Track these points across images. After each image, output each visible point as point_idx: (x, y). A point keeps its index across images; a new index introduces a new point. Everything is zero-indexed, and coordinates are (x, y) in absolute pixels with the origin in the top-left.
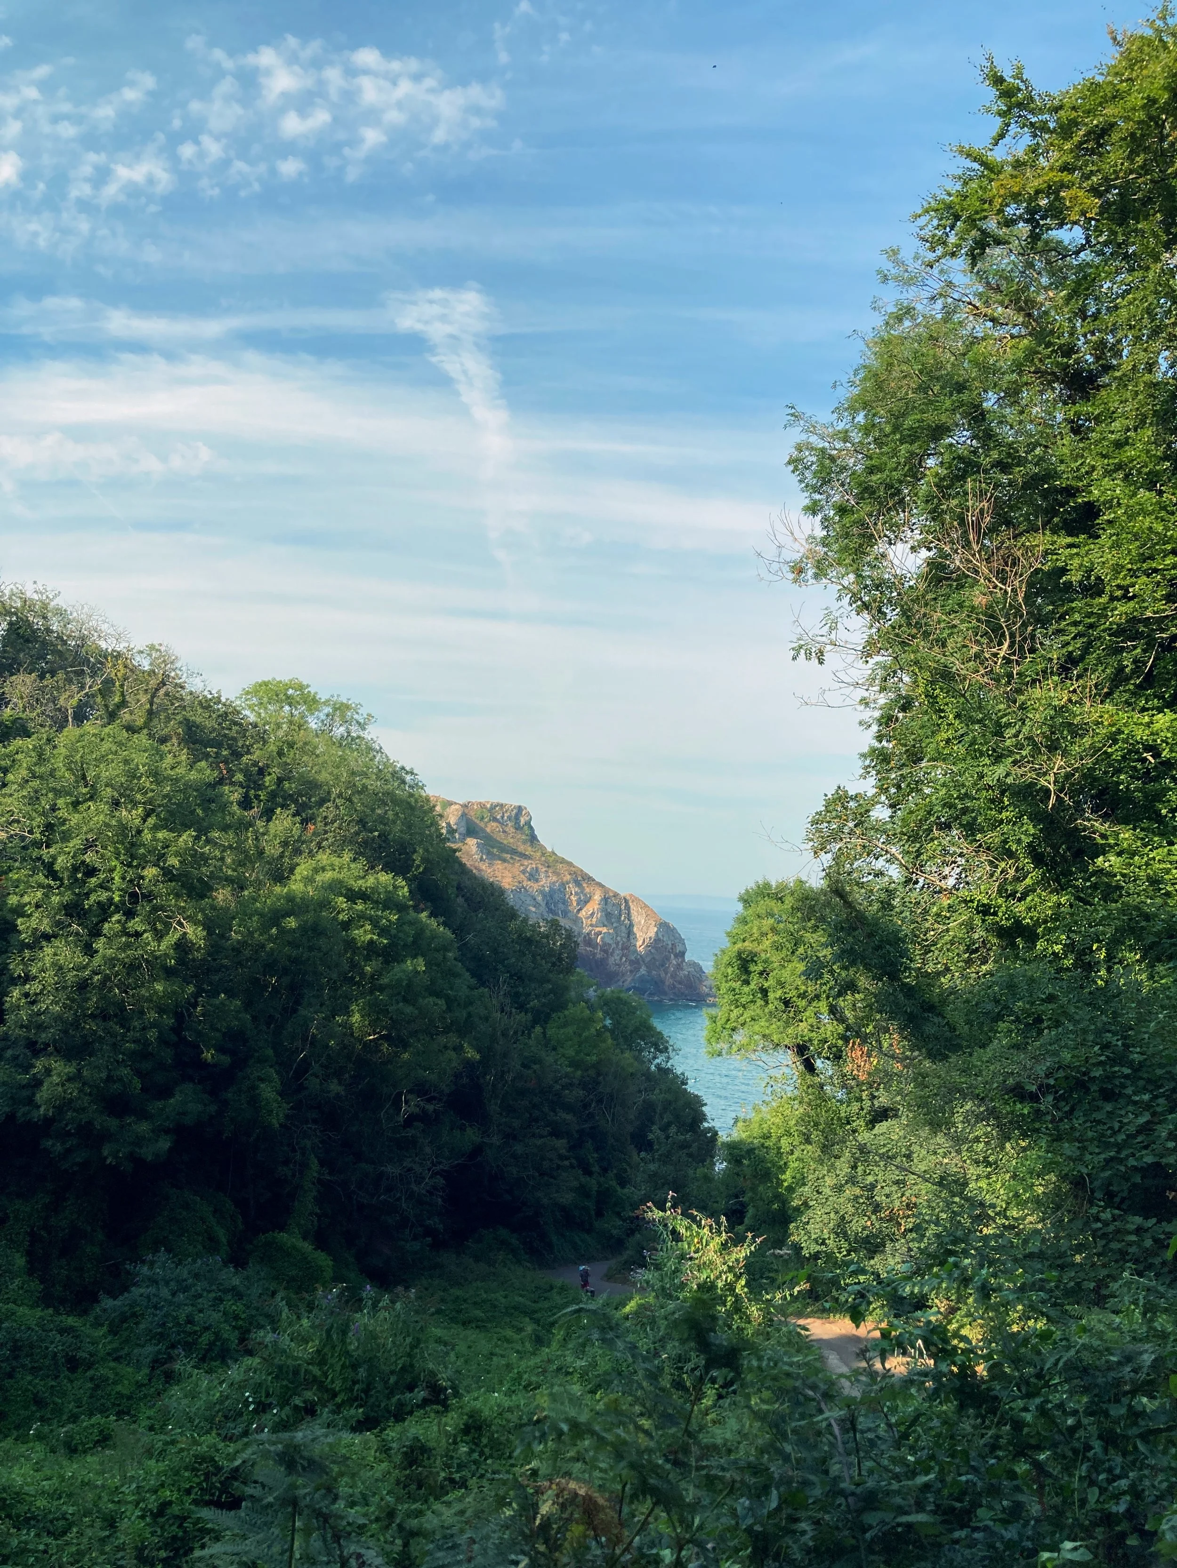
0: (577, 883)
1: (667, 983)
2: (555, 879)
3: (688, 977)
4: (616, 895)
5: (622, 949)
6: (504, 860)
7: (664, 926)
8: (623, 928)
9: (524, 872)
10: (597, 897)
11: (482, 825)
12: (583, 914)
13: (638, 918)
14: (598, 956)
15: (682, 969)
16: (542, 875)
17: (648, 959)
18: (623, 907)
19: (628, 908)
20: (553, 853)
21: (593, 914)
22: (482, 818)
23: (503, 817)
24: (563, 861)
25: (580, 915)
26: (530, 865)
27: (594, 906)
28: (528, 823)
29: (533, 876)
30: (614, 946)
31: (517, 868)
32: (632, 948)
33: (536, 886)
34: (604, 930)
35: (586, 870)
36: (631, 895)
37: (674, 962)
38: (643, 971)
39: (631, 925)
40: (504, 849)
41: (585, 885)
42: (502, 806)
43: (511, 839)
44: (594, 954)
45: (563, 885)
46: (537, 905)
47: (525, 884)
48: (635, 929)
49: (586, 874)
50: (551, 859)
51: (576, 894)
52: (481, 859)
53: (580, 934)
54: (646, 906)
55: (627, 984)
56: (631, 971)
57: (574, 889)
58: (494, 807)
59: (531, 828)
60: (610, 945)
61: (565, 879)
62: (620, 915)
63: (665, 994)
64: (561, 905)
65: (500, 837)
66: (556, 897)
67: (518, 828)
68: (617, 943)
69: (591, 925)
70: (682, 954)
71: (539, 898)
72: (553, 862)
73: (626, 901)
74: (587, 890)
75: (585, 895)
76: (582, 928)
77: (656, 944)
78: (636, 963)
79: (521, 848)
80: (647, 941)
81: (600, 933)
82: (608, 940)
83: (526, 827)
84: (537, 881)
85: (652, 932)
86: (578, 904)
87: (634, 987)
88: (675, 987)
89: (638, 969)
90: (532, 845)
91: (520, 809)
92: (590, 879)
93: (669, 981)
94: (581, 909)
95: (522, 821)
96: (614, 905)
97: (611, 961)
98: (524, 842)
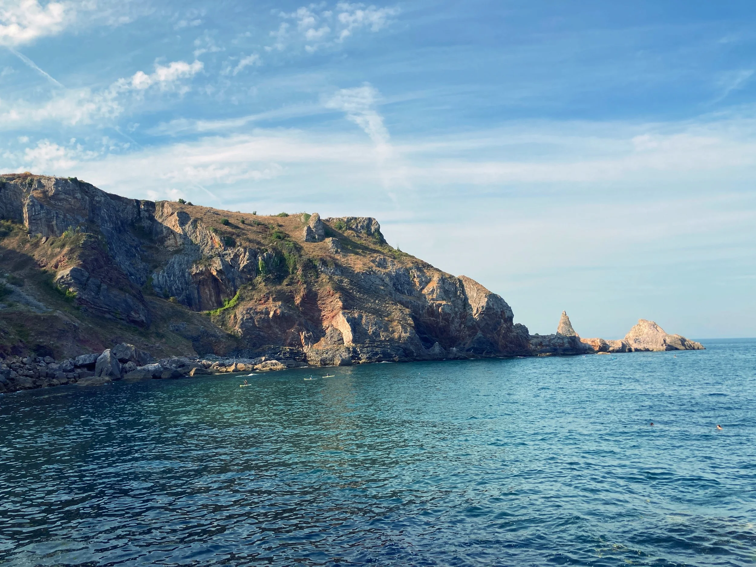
0: (419, 269)
1: (500, 344)
2: (400, 266)
3: (517, 337)
4: (451, 277)
5: (460, 318)
6: (357, 253)
7: (494, 298)
8: (460, 302)
9: (373, 261)
10: (436, 278)
11: (340, 232)
12: (425, 291)
13: (471, 293)
14: (441, 324)
15: (511, 332)
16: (389, 264)
17: (482, 325)
18: (458, 285)
19: (462, 286)
20: (399, 250)
21: (433, 291)
22: (341, 228)
23: (357, 227)
24: (406, 255)
25: (423, 292)
26: (378, 257)
27: (434, 284)
28: (378, 230)
29: (382, 264)
30: (453, 315)
31: (367, 259)
32: (468, 317)
33: (383, 271)
34: (444, 303)
35: (425, 261)
36: (464, 277)
37: (505, 326)
38: (479, 334)
39: (466, 299)
40: (356, 246)
41: (425, 271)
42: (356, 218)
43: (364, 240)
44: (437, 323)
45: (407, 270)
46: (385, 285)
47: (374, 269)
48: (469, 301)
49: (426, 263)
50: (397, 254)
51: (418, 276)
52: (337, 252)
53: (423, 307)
54: (476, 283)
55: (467, 347)
56: (470, 336)
57: (416, 273)
58: (349, 220)
59: (381, 234)
60: (449, 314)
61: (408, 266)
62: (456, 292)
63: (500, 352)
64: (406, 286)
65: (356, 240)
66: (402, 280)
67: (369, 234)
68: (456, 313)
69: (433, 299)
70: (511, 318)
71: (387, 280)
72: (398, 255)
73: (460, 281)
74: (428, 274)
75: (426, 277)
76: (426, 301)
77: (488, 311)
78: (474, 327)
79: (372, 246)
80: (480, 310)
81: (440, 305)
82: (448, 311)
83: (376, 234)
84: (385, 268)
85: (484, 302)
86: (420, 284)
87: (473, 348)
88: (507, 347)
89: (475, 333)
90: (381, 245)
91: (370, 220)
92: (429, 266)
93: (501, 342)
94: (423, 288)
95: (373, 229)
96: (450, 283)
97: (452, 327)
98: (375, 243)
